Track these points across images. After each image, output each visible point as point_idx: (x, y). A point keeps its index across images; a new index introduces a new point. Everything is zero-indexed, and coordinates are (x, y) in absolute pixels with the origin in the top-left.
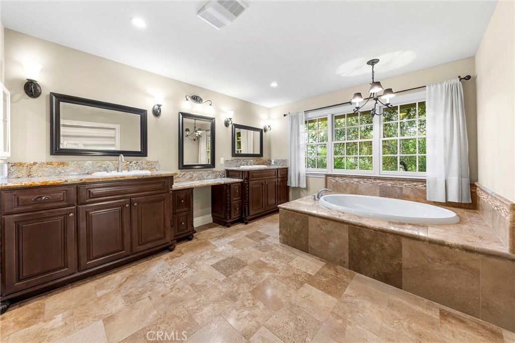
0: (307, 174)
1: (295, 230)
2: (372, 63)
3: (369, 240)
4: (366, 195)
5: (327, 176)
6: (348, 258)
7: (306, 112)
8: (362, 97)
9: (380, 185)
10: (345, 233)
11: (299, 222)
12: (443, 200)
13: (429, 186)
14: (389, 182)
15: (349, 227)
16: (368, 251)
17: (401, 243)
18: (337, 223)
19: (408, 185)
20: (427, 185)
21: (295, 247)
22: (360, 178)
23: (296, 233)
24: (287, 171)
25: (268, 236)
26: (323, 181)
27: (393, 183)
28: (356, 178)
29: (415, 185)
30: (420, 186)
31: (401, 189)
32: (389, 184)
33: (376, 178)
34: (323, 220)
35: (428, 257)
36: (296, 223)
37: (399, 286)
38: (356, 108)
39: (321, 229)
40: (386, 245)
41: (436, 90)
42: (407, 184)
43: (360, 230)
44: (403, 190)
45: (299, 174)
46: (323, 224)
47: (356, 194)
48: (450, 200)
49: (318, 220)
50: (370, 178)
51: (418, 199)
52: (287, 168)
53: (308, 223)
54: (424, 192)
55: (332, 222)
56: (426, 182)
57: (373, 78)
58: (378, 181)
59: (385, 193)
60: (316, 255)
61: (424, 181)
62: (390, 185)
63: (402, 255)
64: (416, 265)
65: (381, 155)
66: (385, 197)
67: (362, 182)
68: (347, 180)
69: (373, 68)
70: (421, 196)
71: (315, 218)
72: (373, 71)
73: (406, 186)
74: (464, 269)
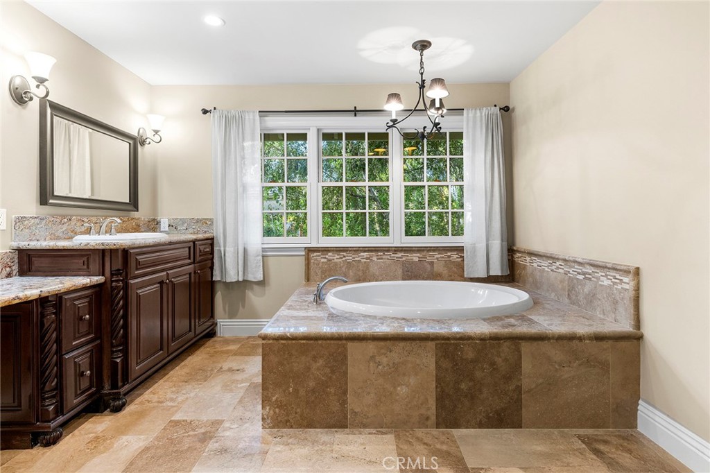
0: (264, 250)
1: (312, 384)
2: (423, 45)
3: (473, 361)
4: (381, 281)
5: (310, 250)
6: (434, 407)
7: (263, 113)
8: (401, 102)
9: (403, 261)
10: (428, 359)
11: (321, 362)
12: (483, 275)
13: (467, 256)
14: (414, 255)
15: (436, 345)
16: (471, 380)
17: (520, 352)
18: (414, 343)
19: (441, 257)
20: (465, 255)
21: (310, 425)
22: (372, 251)
23: (313, 391)
24: (212, 245)
25: (217, 423)
26: (301, 262)
27: (421, 256)
28: (365, 251)
29: (449, 257)
30: (455, 257)
31: (432, 263)
32: (415, 257)
33: (397, 250)
34: (382, 343)
35: (555, 362)
36: (315, 366)
37: (517, 424)
38: (391, 121)
39: (379, 364)
40: (499, 360)
41: (475, 117)
42: (439, 256)
43: (456, 345)
44: (435, 266)
45: (245, 251)
46: (383, 351)
47: (364, 280)
48: (492, 273)
49: (371, 347)
50: (388, 251)
51: (453, 277)
52: (212, 239)
53: (346, 358)
54: (461, 266)
55: (402, 344)
56: (463, 250)
57: (422, 74)
58: (400, 255)
59: (412, 273)
60: (365, 426)
61: (460, 249)
62: (417, 259)
63: (521, 372)
64: (541, 381)
65: (404, 210)
66: (410, 279)
67: (375, 259)
68: (349, 257)
69: (421, 56)
70: (457, 272)
71: (364, 344)
72: (421, 61)
73: (437, 259)
74: (594, 366)
